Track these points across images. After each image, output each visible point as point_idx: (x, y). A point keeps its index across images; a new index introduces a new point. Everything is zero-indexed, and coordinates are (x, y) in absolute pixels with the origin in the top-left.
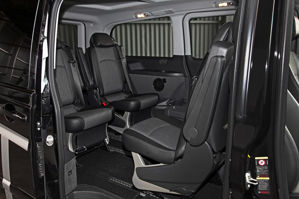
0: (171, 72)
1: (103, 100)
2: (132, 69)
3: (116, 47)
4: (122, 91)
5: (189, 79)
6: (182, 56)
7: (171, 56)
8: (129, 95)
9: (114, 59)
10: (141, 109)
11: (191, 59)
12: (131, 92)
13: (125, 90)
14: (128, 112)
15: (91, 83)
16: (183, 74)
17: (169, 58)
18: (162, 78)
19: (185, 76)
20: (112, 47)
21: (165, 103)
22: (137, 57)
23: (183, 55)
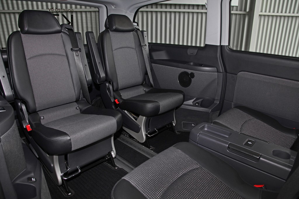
0: (201, 65)
1: (116, 96)
2: (155, 58)
3: (137, 32)
4: (142, 84)
5: (223, 75)
6: (217, 46)
7: (202, 45)
8: (150, 89)
9: (133, 45)
10: (160, 113)
11: (227, 51)
12: (151, 86)
13: (145, 82)
14: (144, 116)
15: (103, 75)
16: (216, 68)
17: (200, 48)
18: (190, 71)
19: (218, 71)
20: (132, 32)
21: (190, 102)
22: (161, 44)
23: (219, 44)
